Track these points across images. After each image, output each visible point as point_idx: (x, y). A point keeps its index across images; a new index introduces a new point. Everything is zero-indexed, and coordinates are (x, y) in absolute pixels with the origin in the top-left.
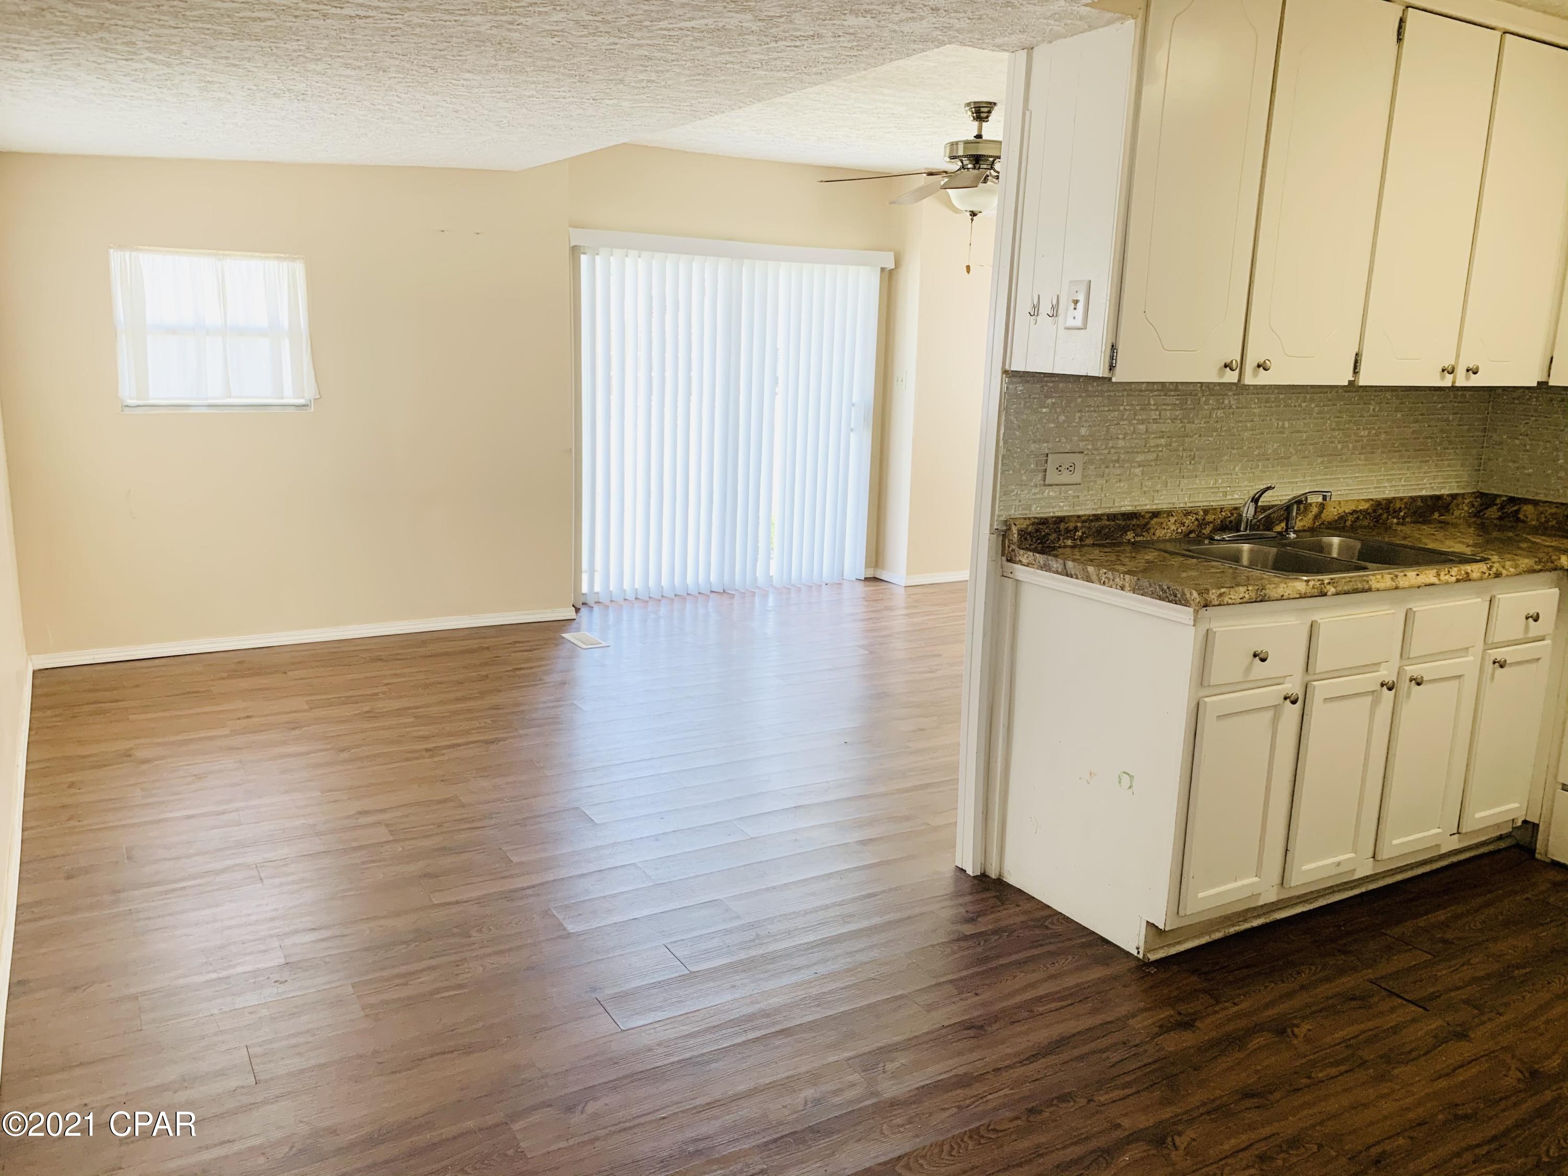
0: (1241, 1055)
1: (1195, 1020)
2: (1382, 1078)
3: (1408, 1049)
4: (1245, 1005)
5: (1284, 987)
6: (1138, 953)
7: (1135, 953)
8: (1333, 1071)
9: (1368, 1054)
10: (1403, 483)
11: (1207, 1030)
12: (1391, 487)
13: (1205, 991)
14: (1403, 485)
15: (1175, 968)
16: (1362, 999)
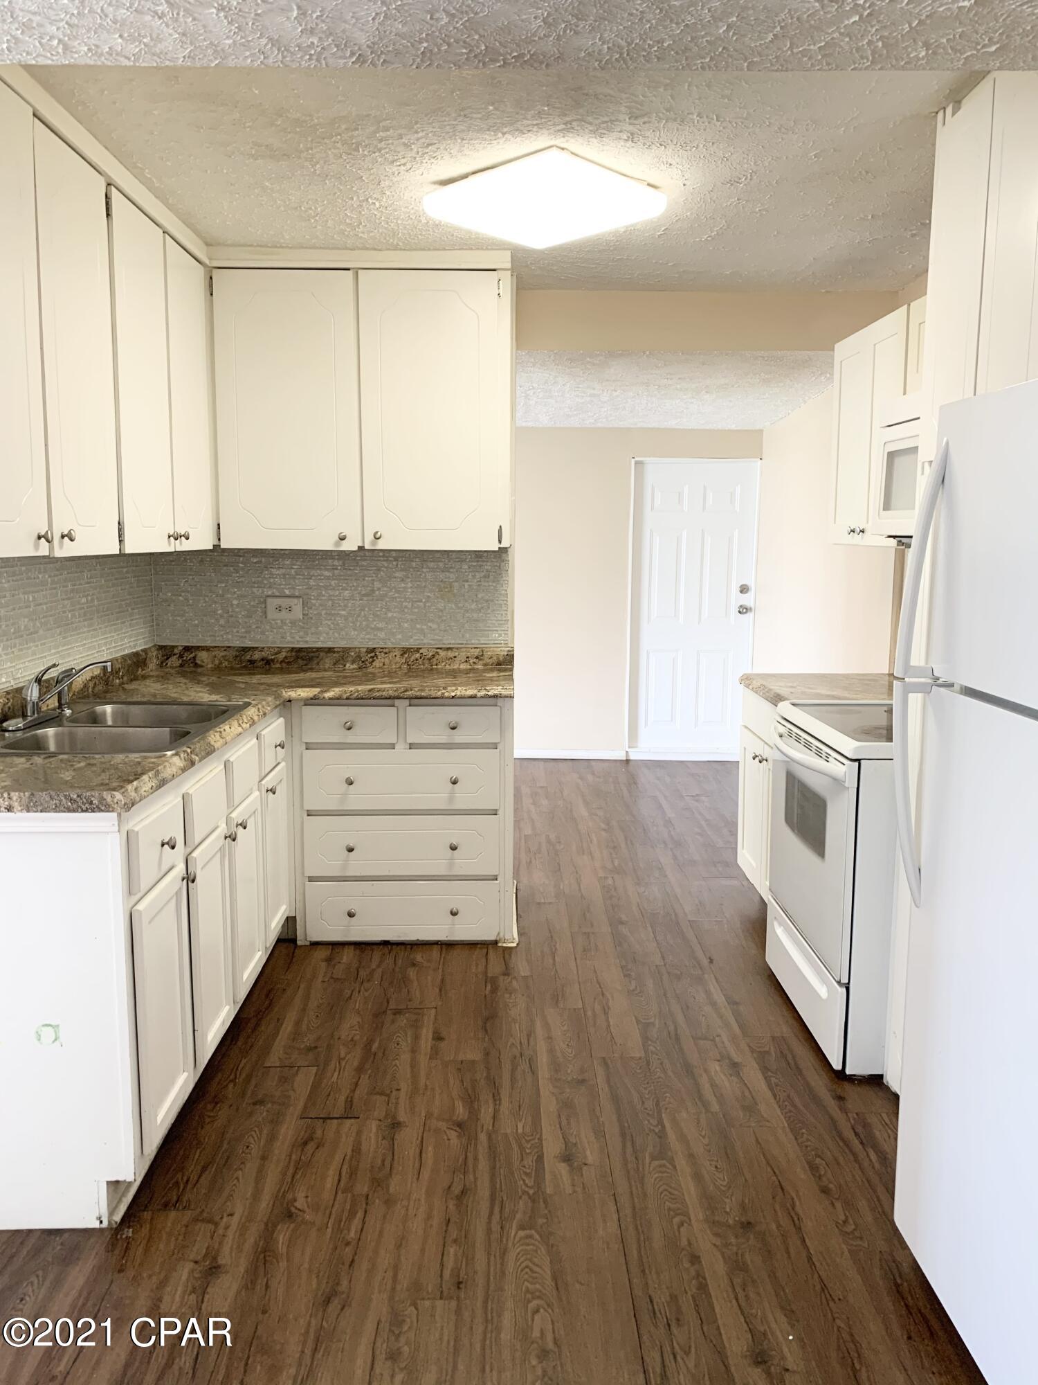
0: (283, 1264)
1: (215, 1259)
2: (389, 1202)
3: (379, 1162)
4: (239, 1210)
5: (251, 1167)
6: (101, 1222)
7: (96, 1225)
8: (356, 1222)
9: (362, 1187)
10: (114, 645)
11: (235, 1261)
12: (107, 650)
13: (196, 1220)
14: (115, 647)
15: (147, 1215)
16: (311, 1139)
